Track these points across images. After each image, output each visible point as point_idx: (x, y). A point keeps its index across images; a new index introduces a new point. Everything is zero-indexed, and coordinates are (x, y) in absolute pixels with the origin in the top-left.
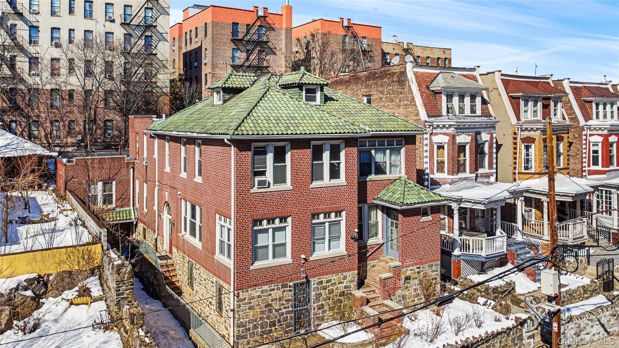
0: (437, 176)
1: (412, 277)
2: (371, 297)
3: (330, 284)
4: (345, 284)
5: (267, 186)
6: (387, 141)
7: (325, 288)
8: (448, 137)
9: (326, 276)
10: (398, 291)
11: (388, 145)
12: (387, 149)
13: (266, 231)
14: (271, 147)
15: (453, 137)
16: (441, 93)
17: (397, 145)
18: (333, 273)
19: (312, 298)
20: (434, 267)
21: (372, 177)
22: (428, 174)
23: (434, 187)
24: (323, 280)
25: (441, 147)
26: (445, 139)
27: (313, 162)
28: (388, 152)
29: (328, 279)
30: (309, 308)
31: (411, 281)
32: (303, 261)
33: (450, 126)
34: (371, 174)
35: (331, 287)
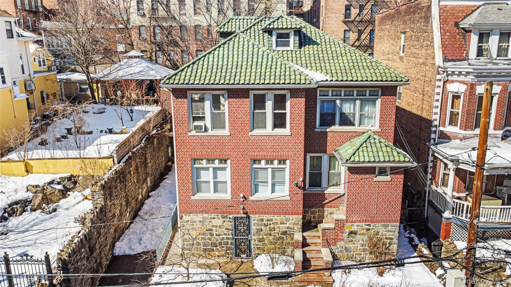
0: (449, 129)
1: (358, 233)
2: (311, 242)
3: (271, 222)
4: (287, 225)
5: (203, 130)
6: (357, 91)
7: (266, 226)
8: (465, 87)
9: (267, 216)
10: (340, 243)
11: (357, 95)
12: (357, 99)
13: (207, 169)
14: (208, 96)
15: (472, 87)
16: (470, 31)
17: (370, 95)
18: (274, 213)
19: (253, 231)
20: (389, 227)
21: (336, 128)
22: (436, 126)
23: (443, 140)
24: (264, 218)
25: (456, 97)
26: (462, 88)
27: (254, 110)
28: (358, 102)
29: (269, 218)
30: (250, 239)
31: (358, 236)
32: (242, 200)
33: (468, 73)
34: (334, 124)
35: (272, 225)
